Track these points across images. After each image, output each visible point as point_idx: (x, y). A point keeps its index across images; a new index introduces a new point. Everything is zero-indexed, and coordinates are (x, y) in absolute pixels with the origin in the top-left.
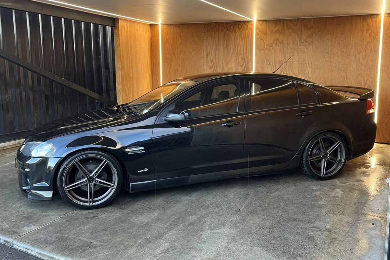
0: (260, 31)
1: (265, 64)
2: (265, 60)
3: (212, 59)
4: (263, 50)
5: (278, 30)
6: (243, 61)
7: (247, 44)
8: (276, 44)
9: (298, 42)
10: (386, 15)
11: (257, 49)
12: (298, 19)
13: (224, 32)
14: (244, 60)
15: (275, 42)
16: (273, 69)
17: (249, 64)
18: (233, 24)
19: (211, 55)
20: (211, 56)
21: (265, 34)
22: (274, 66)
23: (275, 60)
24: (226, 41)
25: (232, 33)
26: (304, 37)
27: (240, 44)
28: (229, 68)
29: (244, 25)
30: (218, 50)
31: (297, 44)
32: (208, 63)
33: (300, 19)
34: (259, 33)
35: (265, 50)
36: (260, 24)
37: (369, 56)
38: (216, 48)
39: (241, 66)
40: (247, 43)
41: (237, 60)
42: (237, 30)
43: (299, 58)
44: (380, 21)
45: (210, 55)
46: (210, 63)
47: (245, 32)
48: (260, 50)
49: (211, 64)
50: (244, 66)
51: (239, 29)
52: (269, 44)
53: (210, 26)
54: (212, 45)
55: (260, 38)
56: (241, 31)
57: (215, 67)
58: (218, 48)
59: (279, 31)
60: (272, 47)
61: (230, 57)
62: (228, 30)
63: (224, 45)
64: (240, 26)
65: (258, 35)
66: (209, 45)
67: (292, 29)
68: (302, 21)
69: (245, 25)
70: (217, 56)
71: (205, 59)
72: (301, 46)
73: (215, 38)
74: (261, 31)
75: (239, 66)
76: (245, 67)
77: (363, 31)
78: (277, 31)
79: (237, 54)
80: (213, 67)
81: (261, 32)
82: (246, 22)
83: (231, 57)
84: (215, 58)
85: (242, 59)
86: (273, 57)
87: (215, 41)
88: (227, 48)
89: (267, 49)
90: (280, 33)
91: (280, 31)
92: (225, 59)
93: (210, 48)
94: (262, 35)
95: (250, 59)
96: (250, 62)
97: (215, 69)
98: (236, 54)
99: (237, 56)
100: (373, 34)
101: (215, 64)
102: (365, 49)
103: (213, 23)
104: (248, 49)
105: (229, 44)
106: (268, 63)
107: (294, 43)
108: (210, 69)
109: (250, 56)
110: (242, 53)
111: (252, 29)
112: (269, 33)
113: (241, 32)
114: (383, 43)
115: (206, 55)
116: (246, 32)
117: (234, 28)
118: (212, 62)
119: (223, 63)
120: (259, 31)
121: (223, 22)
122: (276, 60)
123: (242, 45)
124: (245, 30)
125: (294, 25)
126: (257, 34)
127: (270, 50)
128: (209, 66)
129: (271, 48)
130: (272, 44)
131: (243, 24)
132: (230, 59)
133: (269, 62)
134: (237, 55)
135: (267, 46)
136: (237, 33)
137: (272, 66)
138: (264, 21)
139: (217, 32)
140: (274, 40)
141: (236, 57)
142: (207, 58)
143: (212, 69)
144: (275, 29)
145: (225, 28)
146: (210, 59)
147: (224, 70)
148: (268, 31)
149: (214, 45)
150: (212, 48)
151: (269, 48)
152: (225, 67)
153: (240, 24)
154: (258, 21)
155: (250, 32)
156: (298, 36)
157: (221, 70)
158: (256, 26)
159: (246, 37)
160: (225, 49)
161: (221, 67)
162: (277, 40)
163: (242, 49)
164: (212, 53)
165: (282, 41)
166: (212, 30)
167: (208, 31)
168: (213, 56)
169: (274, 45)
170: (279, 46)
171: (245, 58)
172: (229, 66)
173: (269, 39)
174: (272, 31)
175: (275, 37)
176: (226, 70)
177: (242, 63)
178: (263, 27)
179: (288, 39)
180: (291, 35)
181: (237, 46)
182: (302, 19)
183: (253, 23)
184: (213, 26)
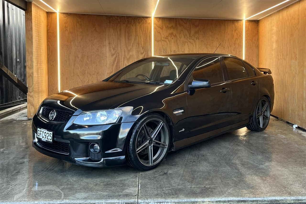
0: (157, 26)
1: (162, 53)
2: (162, 49)
3: (114, 47)
4: (160, 42)
5: (172, 26)
6: (143, 49)
7: (146, 36)
8: (171, 37)
9: (188, 36)
10: (246, 21)
11: (155, 40)
12: (188, 19)
13: (125, 25)
14: (144, 49)
15: (170, 36)
17: (149, 52)
18: (133, 18)
19: (113, 43)
21: (162, 29)
23: (170, 50)
24: (128, 32)
25: (133, 26)
26: (192, 33)
27: (140, 36)
28: (130, 55)
29: (143, 20)
30: (120, 40)
31: (187, 38)
32: (110, 50)
33: (189, 19)
34: (157, 28)
36: (157, 21)
37: (237, 48)
38: (118, 38)
39: (142, 54)
40: (147, 35)
41: (138, 49)
42: (137, 24)
43: (189, 49)
44: (243, 25)
45: (112, 43)
46: (112, 50)
47: (144, 26)
48: (158, 41)
49: (113, 52)
50: (144, 54)
51: (139, 23)
52: (165, 36)
53: (112, 18)
54: (114, 35)
55: (158, 32)
56: (141, 24)
57: (118, 54)
58: (120, 38)
59: (173, 27)
60: (167, 39)
62: (129, 23)
63: (125, 36)
64: (140, 21)
65: (156, 29)
67: (183, 26)
68: (190, 21)
69: (145, 20)
70: (119, 45)
71: (107, 46)
72: (190, 39)
73: (117, 29)
75: (140, 54)
77: (233, 31)
78: (171, 27)
80: (115, 54)
81: (158, 27)
82: (145, 18)
83: (132, 46)
84: (117, 46)
85: (143, 48)
86: (169, 48)
87: (117, 32)
89: (163, 41)
90: (174, 28)
91: (174, 26)
92: (127, 48)
93: (112, 37)
94: (159, 29)
95: (149, 48)
96: (149, 51)
97: (117, 56)
98: (137, 44)
99: (138, 46)
100: (239, 33)
102: (234, 44)
103: (114, 16)
104: (147, 40)
105: (130, 35)
107: (185, 37)
108: (112, 56)
109: (149, 46)
110: (142, 43)
111: (150, 24)
112: (165, 28)
113: (141, 26)
114: (246, 40)
115: (108, 44)
116: (145, 26)
117: (135, 22)
118: (115, 49)
119: (125, 51)
121: (124, 16)
122: (171, 50)
123: (142, 36)
124: (144, 24)
125: (185, 23)
126: (155, 28)
127: (166, 41)
128: (111, 53)
129: (167, 40)
130: (167, 37)
131: (143, 19)
133: (166, 51)
134: (138, 45)
135: (164, 38)
136: (138, 26)
139: (119, 24)
140: (169, 34)
141: (137, 46)
142: (109, 46)
143: (115, 56)
144: (170, 26)
145: (127, 21)
146: (112, 47)
147: (126, 57)
148: (164, 26)
149: (116, 35)
150: (114, 38)
151: (166, 40)
152: (126, 55)
153: (140, 19)
154: (156, 18)
155: (149, 26)
156: (188, 32)
157: (123, 57)
158: (154, 21)
159: (145, 30)
160: (127, 39)
161: (123, 55)
162: (171, 34)
163: (142, 40)
164: (114, 41)
165: (176, 35)
166: (114, 22)
167: (110, 22)
168: (115, 44)
169: (169, 38)
170: (173, 39)
171: (145, 47)
172: (131, 53)
173: (165, 33)
174: (168, 26)
175: (170, 31)
176: (128, 57)
177: (142, 51)
178: (160, 23)
179: (180, 34)
180: (182, 31)
181: (137, 37)
182: (190, 19)
183: (152, 19)
184: (114, 19)
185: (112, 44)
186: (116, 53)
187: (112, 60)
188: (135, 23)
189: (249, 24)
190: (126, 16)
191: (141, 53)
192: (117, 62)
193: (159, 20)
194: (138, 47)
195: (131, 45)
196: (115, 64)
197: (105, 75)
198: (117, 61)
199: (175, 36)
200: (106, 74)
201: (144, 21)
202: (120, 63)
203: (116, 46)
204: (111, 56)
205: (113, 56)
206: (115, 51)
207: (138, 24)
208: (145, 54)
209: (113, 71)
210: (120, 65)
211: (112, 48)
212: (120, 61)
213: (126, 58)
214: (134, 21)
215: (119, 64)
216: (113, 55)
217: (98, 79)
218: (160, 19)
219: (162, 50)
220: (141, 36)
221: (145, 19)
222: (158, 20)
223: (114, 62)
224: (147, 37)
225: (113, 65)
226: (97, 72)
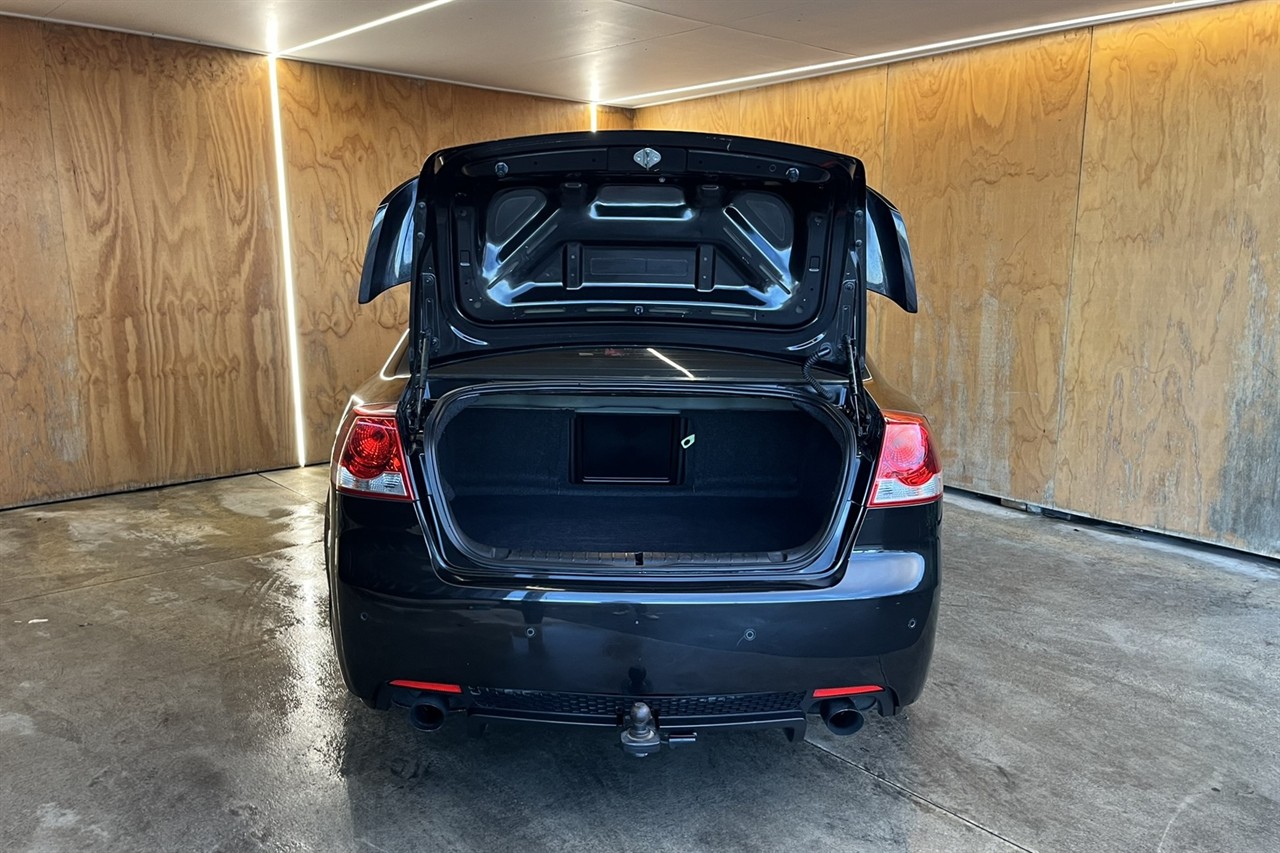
0: (294, 99)
1: (323, 218)
2: (322, 203)
3: (98, 187)
4: (311, 170)
5: (355, 106)
6: (240, 202)
7: (249, 140)
8: (355, 152)
9: (418, 155)
10: (600, 109)
11: (291, 161)
12: (412, 78)
13: (147, 80)
14: (243, 202)
15: (350, 146)
16: (349, 235)
17: (267, 217)
18: (184, 52)
19: (95, 169)
20: (92, 174)
21: (315, 114)
22: (355, 227)
23: (355, 208)
24: (162, 118)
25: (184, 88)
26: (432, 141)
27: (222, 139)
28: (185, 229)
29: (230, 64)
30: (127, 152)
31: (416, 159)
32: (79, 204)
33: (417, 79)
34: (294, 106)
35: (319, 169)
36: (294, 75)
38: (116, 143)
39: (237, 222)
40: (253, 139)
41: (218, 200)
42: (206, 82)
44: (589, 118)
45: (88, 168)
46: (92, 204)
47: (237, 93)
48: (303, 168)
49: (98, 212)
50: (247, 222)
51: (212, 78)
52: (331, 148)
53: (73, 39)
54: (90, 123)
55: (297, 125)
56: (220, 84)
57: (121, 225)
58: (125, 142)
59: (359, 108)
60: (340, 161)
61: (184, 185)
62: (162, 71)
63: (151, 133)
64: (215, 66)
65: (289, 111)
66: (78, 123)
67: (396, 109)
68: (421, 89)
69: (237, 64)
70: (122, 177)
71: (62, 183)
73: (105, 99)
74: (297, 98)
75: (228, 223)
76: (250, 229)
78: (352, 108)
79: (215, 174)
80: (108, 222)
81: (298, 103)
82: (238, 56)
83: (188, 184)
84: (113, 182)
85: (239, 198)
86: (349, 198)
87: (109, 112)
88: (168, 147)
89: (324, 166)
90: (364, 116)
91: (363, 108)
92: (165, 194)
93: (82, 137)
94: (306, 115)
95: (266, 196)
96: (269, 208)
97: (120, 233)
98: (212, 177)
99: (216, 185)
101: (117, 212)
103: (86, 28)
104: (257, 160)
105: (174, 132)
106: (334, 216)
107: (405, 155)
108: (94, 233)
109: (265, 188)
110: (236, 173)
111: (263, 84)
112: (328, 111)
113: (224, 93)
115: (68, 170)
116: (241, 95)
117: (193, 69)
118: (103, 198)
119: (155, 210)
120: (289, 99)
121: (138, 36)
122: (358, 207)
123: (232, 141)
124: (237, 83)
125: (402, 97)
126: (285, 108)
127: (334, 170)
128: (88, 221)
129: (338, 164)
130: (340, 150)
131: (228, 59)
132: (184, 193)
133: (337, 213)
134: (215, 181)
135: (326, 155)
136: (207, 90)
137: (346, 225)
138: (307, 66)
139: (114, 75)
140: (347, 137)
141: (211, 186)
142: (73, 183)
143: (107, 232)
144: (345, 103)
145: (151, 63)
146: (91, 186)
147: (164, 238)
148: (323, 102)
149: (103, 127)
150: (94, 139)
151: (333, 163)
152: (166, 227)
153: (214, 59)
154: (286, 61)
155: (260, 97)
156: (417, 135)
157: (149, 235)
158: (280, 76)
159: (244, 115)
160: (159, 152)
161: (150, 225)
162: (354, 139)
163: (234, 159)
164: (98, 159)
165: (370, 143)
166: (88, 61)
167: (65, 59)
168: (103, 174)
169: (347, 155)
170: (364, 162)
171: (250, 192)
172: (186, 221)
173: (330, 133)
174: (337, 104)
175: (346, 127)
176: (173, 236)
177: (238, 212)
178: (305, 84)
179: (388, 140)
180: (396, 128)
181: (209, 144)
182: (421, 80)
183: (267, 64)
184: (88, 45)
185: (87, 172)
186: (112, 220)
187: (93, 251)
188: (192, 74)
189: (608, 120)
190: (150, 34)
191: (230, 218)
192: (122, 261)
193: (302, 73)
194: (216, 191)
195: (185, 179)
196: (114, 271)
197: (64, 327)
198: (123, 255)
199: (370, 148)
200: (72, 324)
201: (232, 69)
202: (135, 266)
203: (110, 183)
204: (89, 231)
205: (97, 232)
206: (105, 205)
207: (208, 81)
208: (252, 223)
209: (104, 304)
210: (137, 275)
211: (89, 194)
212: (139, 257)
213: (167, 242)
214: (188, 66)
215: (131, 274)
216: (96, 227)
217: (26, 348)
218: (302, 66)
219: (323, 209)
220: (226, 138)
221: (239, 61)
222: (297, 71)
223: (105, 264)
224: (253, 144)
225: (102, 278)
226: (21, 313)
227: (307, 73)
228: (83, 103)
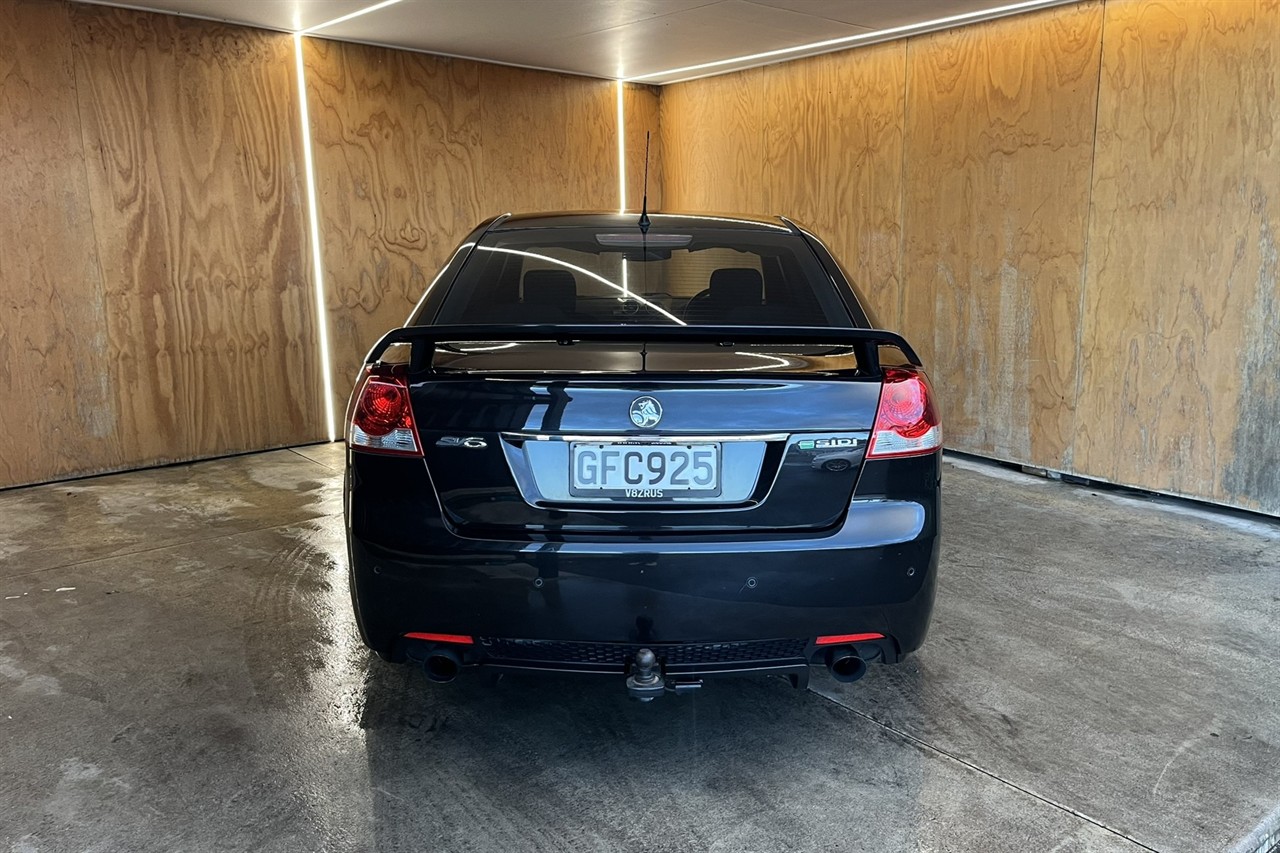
0: (320, 77)
1: (351, 197)
2: (349, 179)
3: (125, 164)
4: (338, 148)
5: (382, 83)
6: (267, 180)
7: (276, 117)
8: (381, 129)
9: (445, 132)
11: (318, 139)
12: (438, 56)
13: (173, 57)
14: (270, 180)
15: (376, 123)
16: (377, 212)
17: (294, 194)
18: (209, 31)
19: (121, 146)
20: (119, 152)
21: (342, 92)
22: (382, 203)
23: (382, 185)
24: (188, 95)
25: (209, 65)
26: (459, 118)
27: (248, 116)
28: (212, 205)
29: (256, 43)
30: (154, 130)
31: (443, 136)
32: (107, 181)
33: (443, 57)
34: (319, 84)
35: (347, 147)
36: (319, 53)
37: (604, 184)
38: (142, 121)
39: (264, 199)
40: (279, 116)
41: (245, 176)
42: (231, 60)
43: (450, 180)
44: (616, 95)
45: (115, 146)
46: (118, 180)
47: (263, 71)
48: (329, 145)
49: (124, 189)
50: (274, 200)
51: (238, 56)
52: (358, 127)
53: (99, 18)
54: (117, 102)
55: (323, 103)
56: (246, 62)
57: (148, 202)
58: (151, 120)
59: (385, 86)
60: (366, 139)
61: (211, 162)
62: (188, 50)
63: (178, 110)
64: (241, 44)
65: (315, 88)
66: (105, 102)
67: (421, 85)
68: (447, 66)
69: (262, 42)
70: (149, 156)
71: (90, 161)
72: (451, 142)
73: (131, 78)
74: (323, 76)
75: (256, 200)
76: (278, 205)
77: (588, 119)
78: (378, 85)
79: (242, 152)
80: (135, 199)
81: (324, 80)
82: (263, 34)
83: (215, 161)
84: (140, 159)
85: (266, 174)
86: (376, 175)
87: (135, 91)
88: (194, 125)
89: (351, 143)
90: (389, 93)
91: (389, 85)
92: (192, 171)
93: (108, 115)
94: (332, 92)
95: (293, 173)
96: (296, 186)
97: (148, 211)
98: (238, 154)
99: (242, 162)
100: (607, 129)
101: (144, 189)
102: (595, 167)
103: (113, 8)
104: (284, 138)
105: (201, 110)
106: (362, 193)
107: (432, 132)
109: (292, 165)
110: (262, 151)
111: (289, 62)
112: (353, 89)
113: (249, 70)
114: (628, 154)
115: (95, 148)
116: (267, 73)
117: (218, 47)
118: (130, 176)
119: (182, 187)
120: (315, 76)
121: (164, 15)
122: (385, 183)
123: (259, 119)
124: (263, 61)
125: (428, 74)
126: (310, 85)
127: (361, 147)
128: (115, 197)
129: (364, 142)
130: (366, 126)
131: (254, 38)
132: (211, 169)
133: (364, 190)
134: (241, 158)
135: (352, 132)
136: (233, 68)
137: (374, 202)
138: (333, 43)
139: (140, 54)
140: (373, 115)
141: (238, 163)
142: (101, 161)
143: (135, 209)
144: (372, 79)
145: (177, 40)
146: (118, 163)
147: (192, 216)
148: (349, 80)
149: (129, 106)
150: (121, 117)
151: (359, 140)
152: (192, 202)
153: (239, 37)
154: (311, 39)
155: (286, 75)
156: (444, 112)
157: (176, 213)
158: (305, 54)
159: (270, 92)
160: (185, 130)
161: (177, 202)
162: (380, 117)
163: (260, 136)
164: (125, 137)
165: (397, 121)
166: (114, 40)
167: (92, 38)
168: (130, 151)
169: (374, 132)
170: (391, 138)
171: (277, 170)
172: (214, 198)
173: (355, 110)
174: (363, 81)
175: (373, 104)
176: (200, 213)
177: (265, 189)
178: (331, 64)
179: (414, 117)
180: (422, 105)
181: (235, 121)
182: (447, 57)
183: (293, 42)
184: (115, 25)
185: (114, 150)
186: (139, 197)
187: (121, 228)
188: (218, 52)
189: (635, 97)
190: (176, 13)
191: (258, 195)
192: (150, 237)
193: (327, 51)
194: (243, 168)
195: (212, 156)
196: (142, 248)
197: (93, 303)
198: (151, 230)
199: (397, 126)
200: (100, 300)
201: (258, 47)
202: (163, 243)
203: (137, 161)
204: (116, 208)
205: (124, 210)
206: (133, 183)
207: (234, 59)
208: (279, 199)
209: (132, 281)
210: (165, 252)
211: (116, 172)
212: (166, 234)
213: (194, 219)
214: (214, 44)
215: (159, 251)
216: (123, 205)
217: (55, 324)
218: (328, 44)
219: (351, 186)
220: (252, 116)
221: (265, 39)
222: (322, 50)
223: (133, 241)
224: (279, 123)
225: (129, 255)
226: (50, 290)
227: (333, 53)
228: (109, 81)
